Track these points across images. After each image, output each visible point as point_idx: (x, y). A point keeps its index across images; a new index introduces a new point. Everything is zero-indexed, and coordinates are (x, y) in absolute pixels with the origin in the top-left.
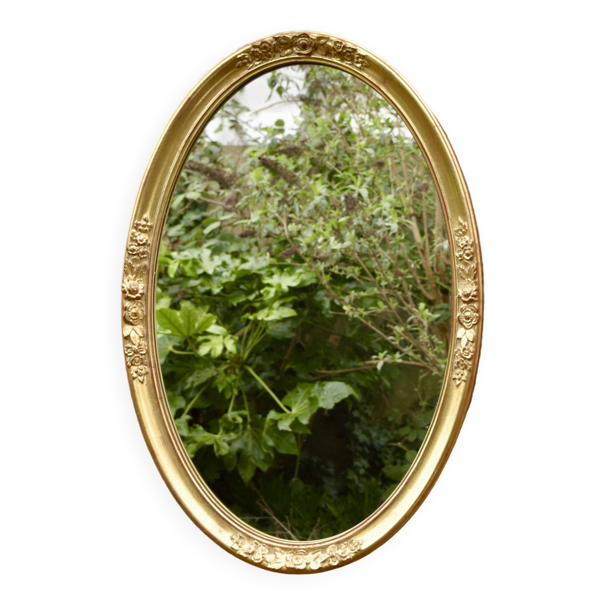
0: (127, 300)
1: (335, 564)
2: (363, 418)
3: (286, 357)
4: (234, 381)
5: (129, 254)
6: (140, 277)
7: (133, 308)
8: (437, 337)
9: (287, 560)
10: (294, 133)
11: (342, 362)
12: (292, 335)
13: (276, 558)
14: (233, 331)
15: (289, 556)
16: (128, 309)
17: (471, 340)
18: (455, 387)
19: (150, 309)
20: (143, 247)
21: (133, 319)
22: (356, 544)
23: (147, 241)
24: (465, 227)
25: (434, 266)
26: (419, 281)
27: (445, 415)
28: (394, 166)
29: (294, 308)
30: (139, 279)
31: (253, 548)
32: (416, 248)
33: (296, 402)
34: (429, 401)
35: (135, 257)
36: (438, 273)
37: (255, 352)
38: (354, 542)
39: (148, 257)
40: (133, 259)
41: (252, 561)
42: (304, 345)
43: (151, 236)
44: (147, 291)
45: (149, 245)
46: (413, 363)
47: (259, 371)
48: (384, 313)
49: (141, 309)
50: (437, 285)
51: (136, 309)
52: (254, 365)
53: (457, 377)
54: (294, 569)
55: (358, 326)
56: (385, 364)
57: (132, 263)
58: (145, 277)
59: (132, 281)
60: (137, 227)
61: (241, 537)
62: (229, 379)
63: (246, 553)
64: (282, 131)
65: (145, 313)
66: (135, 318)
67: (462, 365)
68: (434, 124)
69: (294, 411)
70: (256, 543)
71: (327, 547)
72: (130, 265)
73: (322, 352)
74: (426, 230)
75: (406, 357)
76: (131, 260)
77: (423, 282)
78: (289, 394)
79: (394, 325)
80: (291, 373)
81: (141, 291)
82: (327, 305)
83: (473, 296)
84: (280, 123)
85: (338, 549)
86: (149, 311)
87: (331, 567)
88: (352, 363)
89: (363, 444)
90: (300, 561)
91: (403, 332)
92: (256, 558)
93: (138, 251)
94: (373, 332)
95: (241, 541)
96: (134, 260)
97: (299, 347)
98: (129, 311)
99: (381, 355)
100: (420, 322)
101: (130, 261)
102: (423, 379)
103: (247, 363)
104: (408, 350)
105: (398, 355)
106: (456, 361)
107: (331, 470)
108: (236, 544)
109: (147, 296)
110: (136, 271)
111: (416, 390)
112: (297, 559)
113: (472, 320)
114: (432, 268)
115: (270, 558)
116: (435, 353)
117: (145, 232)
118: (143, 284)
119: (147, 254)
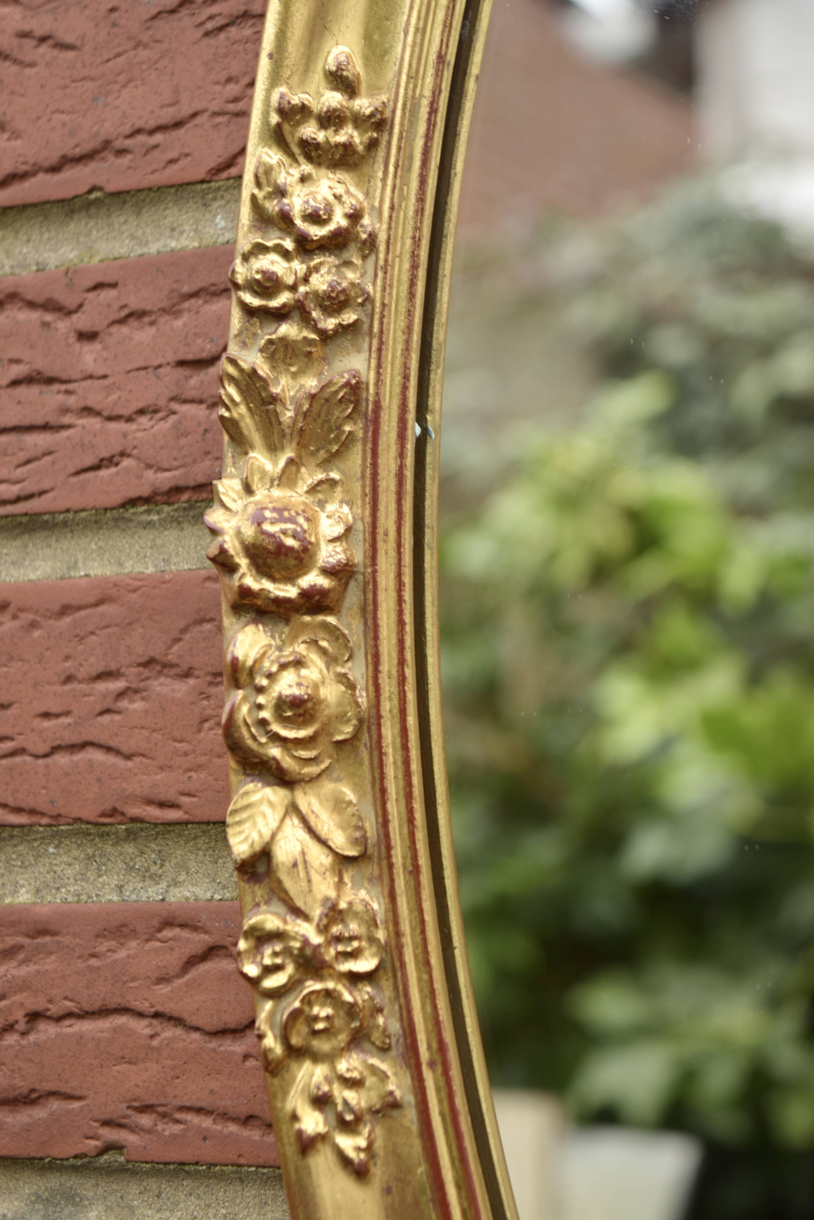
0: (243, 620)
5: (248, 310)
6: (322, 465)
7: (283, 667)
16: (252, 672)
19: (396, 675)
20: (331, 260)
21: (283, 741)
23: (355, 217)
30: (321, 476)
35: (283, 329)
39: (366, 327)
40: (270, 342)
43: (379, 184)
44: (372, 555)
45: (372, 245)
49: (341, 670)
51: (304, 672)
57: (264, 369)
58: (355, 458)
59: (275, 492)
60: (288, 127)
65: (363, 700)
66: (302, 734)
72: (250, 383)
76: (262, 349)
81: (328, 554)
86: (390, 689)
93: (302, 289)
96: (283, 353)
98: (260, 690)
101: (254, 359)
110: (295, 420)
117: (342, 158)
118: (346, 509)
119: (362, 305)
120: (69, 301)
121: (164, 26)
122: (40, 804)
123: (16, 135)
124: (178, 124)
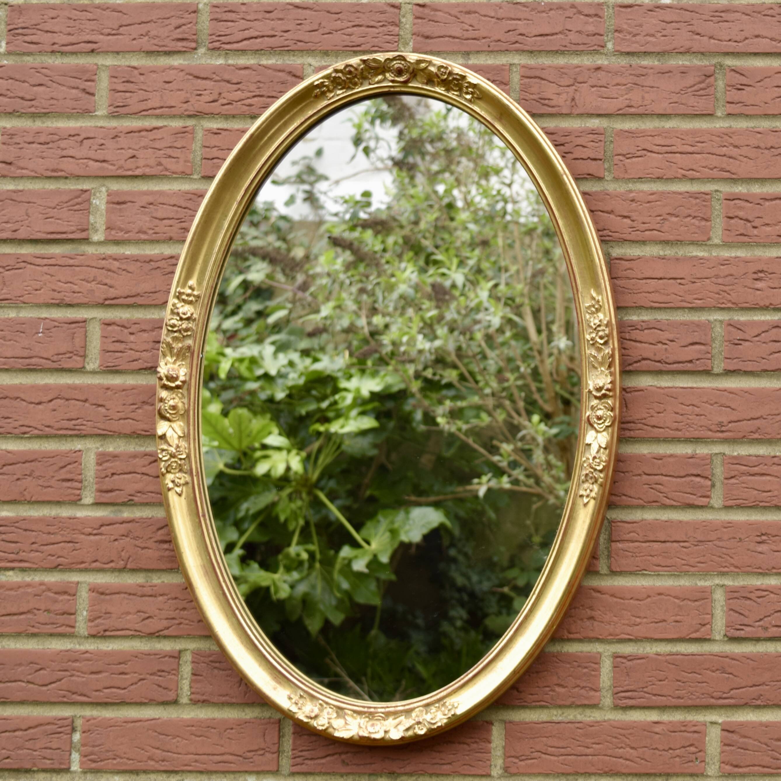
0: (163, 389)
1: (422, 732)
2: (461, 558)
3: (366, 481)
4: (300, 508)
5: (169, 330)
6: (182, 361)
7: (171, 399)
8: (555, 456)
9: (360, 727)
10: (383, 207)
11: (436, 488)
12: (374, 452)
13: (346, 723)
14: (301, 446)
15: (362, 721)
16: (165, 399)
17: (604, 446)
18: (581, 506)
19: (194, 401)
20: (187, 322)
21: (170, 413)
22: (450, 707)
23: (192, 314)
24: (598, 301)
25: (554, 371)
26: (534, 389)
27: (569, 542)
28: (506, 248)
29: (377, 418)
30: (181, 363)
31: (316, 711)
32: (531, 349)
33: (376, 535)
34: (543, 537)
35: (176, 334)
36: (559, 379)
37: (327, 474)
38: (447, 704)
39: (192, 335)
40: (173, 337)
41: (315, 728)
42: (390, 467)
43: (198, 308)
44: (190, 379)
45: (195, 319)
46: (524, 489)
47: (332, 496)
48: (489, 427)
49: (183, 401)
50: (557, 394)
51: (175, 400)
52: (327, 490)
53: (584, 493)
54: (368, 738)
55: (458, 444)
56: (489, 490)
57: (171, 342)
58: (188, 360)
59: (172, 365)
60: (179, 296)
61: (301, 696)
62: (293, 506)
63: (307, 717)
64: (369, 204)
65: (186, 406)
66: (173, 412)
67: (591, 478)
68: (562, 172)
69: (374, 545)
70: (321, 704)
71: (412, 710)
72: (168, 345)
73: (410, 474)
74: (544, 327)
75: (516, 482)
76: (171, 338)
77: (540, 390)
78: (369, 524)
79: (502, 442)
80: (372, 499)
81: (182, 378)
82: (419, 416)
83: (607, 390)
84: (367, 194)
85: (426, 713)
86: (192, 404)
87: (417, 736)
88: (450, 489)
89: (461, 590)
90: (377, 728)
91: (513, 451)
92: (320, 723)
93: (180, 327)
94: (475, 450)
95: (301, 702)
96: (175, 339)
97: (383, 469)
98: (166, 403)
99: (484, 479)
100: (534, 439)
101: (169, 340)
102: (537, 510)
103: (316, 485)
104: (518, 474)
105: (505, 479)
106: (584, 472)
107: (420, 622)
108: (294, 706)
109: (190, 384)
110: (176, 352)
111: (528, 522)
112: (373, 725)
113: (605, 421)
114: (551, 374)
115: (338, 723)
116: (553, 477)
117: (191, 303)
118: (186, 370)
119: (192, 331)
120: (128, 326)
121: (153, 271)
122: (116, 430)
123: (116, 289)
124: (155, 292)
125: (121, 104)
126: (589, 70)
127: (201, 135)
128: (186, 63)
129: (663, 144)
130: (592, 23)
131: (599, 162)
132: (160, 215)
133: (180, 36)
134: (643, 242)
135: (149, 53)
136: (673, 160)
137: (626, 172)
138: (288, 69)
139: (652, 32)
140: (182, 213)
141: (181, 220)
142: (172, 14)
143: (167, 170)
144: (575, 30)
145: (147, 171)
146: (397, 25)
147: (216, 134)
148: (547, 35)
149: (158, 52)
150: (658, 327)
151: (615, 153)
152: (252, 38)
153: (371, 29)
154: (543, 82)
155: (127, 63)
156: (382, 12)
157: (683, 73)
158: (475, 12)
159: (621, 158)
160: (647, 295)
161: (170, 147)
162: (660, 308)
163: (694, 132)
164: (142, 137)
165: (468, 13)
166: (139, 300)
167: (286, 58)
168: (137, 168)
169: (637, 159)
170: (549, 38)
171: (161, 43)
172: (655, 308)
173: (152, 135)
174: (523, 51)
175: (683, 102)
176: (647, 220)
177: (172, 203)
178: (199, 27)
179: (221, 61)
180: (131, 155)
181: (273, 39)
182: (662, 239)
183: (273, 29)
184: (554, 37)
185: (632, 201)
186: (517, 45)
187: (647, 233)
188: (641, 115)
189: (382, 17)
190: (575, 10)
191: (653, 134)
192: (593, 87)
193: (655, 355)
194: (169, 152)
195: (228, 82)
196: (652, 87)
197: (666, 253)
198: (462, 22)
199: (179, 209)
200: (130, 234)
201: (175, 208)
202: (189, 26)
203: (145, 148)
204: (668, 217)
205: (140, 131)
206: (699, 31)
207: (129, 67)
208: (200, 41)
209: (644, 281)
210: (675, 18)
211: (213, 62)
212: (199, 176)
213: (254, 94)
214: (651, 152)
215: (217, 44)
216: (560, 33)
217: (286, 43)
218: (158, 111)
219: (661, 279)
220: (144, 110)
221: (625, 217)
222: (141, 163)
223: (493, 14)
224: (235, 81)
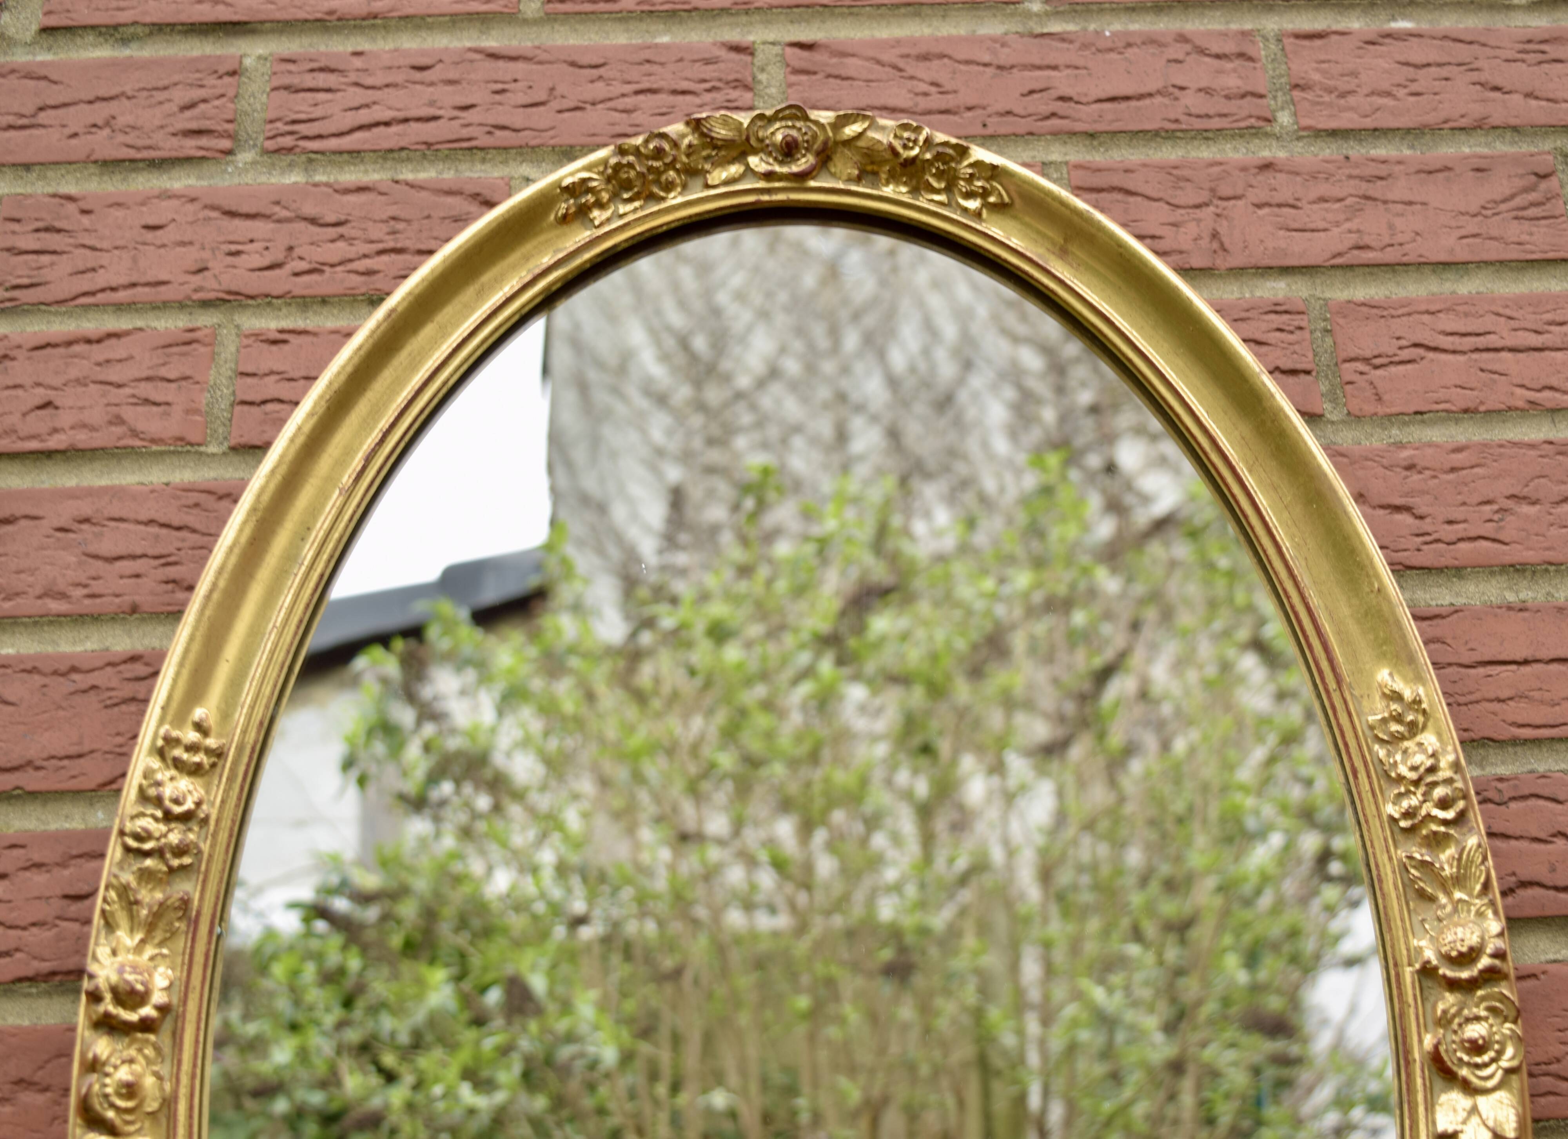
0: (100, 1032)
5: (128, 849)
6: (161, 944)
7: (123, 1062)
16: (104, 1064)
19: (190, 1071)
20: (181, 827)
21: (118, 1109)
23: (198, 804)
30: (157, 951)
35: (149, 862)
39: (196, 867)
40: (140, 869)
43: (216, 787)
44: (184, 1001)
45: (205, 821)
49: (156, 1068)
51: (134, 1066)
57: (134, 884)
58: (180, 943)
59: (131, 957)
60: (167, 749)
65: (168, 1087)
66: (130, 1104)
72: (124, 891)
76: (133, 873)
81: (158, 997)
86: (185, 1080)
93: (163, 840)
96: (145, 875)
98: (107, 1075)
101: (128, 878)
109: (180, 1019)
110: (147, 916)
117: (195, 771)
118: (170, 972)
119: (196, 854)
121: (78, 699)
124: (79, 756)
125: (25, 281)
126: (1244, 169)
127: (233, 349)
128: (205, 183)
129: (1463, 330)
130: (1234, 70)
131: (1303, 377)
132: (106, 547)
133: (194, 125)
134: (1458, 571)
135: (110, 165)
136: (1496, 367)
137: (1379, 399)
138: (470, 189)
139: (1385, 86)
140: (169, 542)
141: (165, 560)
142: (176, 78)
143: (135, 433)
144: (1194, 86)
145: (82, 438)
146: (748, 88)
147: (275, 342)
148: (1127, 98)
149: (132, 161)
150: (1546, 792)
151: (1343, 355)
152: (377, 124)
153: (680, 98)
154: (1131, 199)
155: (50, 190)
156: (708, 62)
157: (1478, 170)
158: (942, 56)
159: (1360, 366)
160: (1496, 706)
161: (148, 379)
162: (1536, 742)
163: (1535, 302)
164: (75, 356)
165: (925, 57)
166: (30, 780)
167: (463, 167)
168: (55, 430)
169: (1401, 368)
170: (1133, 103)
171: (140, 143)
172: (1525, 742)
173: (99, 352)
174: (1073, 134)
175: (1495, 233)
176: (1458, 513)
177: (143, 517)
178: (243, 105)
179: (295, 177)
180: (39, 401)
181: (432, 125)
182: (1507, 560)
183: (432, 104)
184: (1147, 102)
185: (1410, 467)
186: (1055, 122)
187: (1462, 545)
188: (1391, 267)
189: (709, 72)
190: (1188, 47)
191: (1433, 308)
192: (1259, 206)
193: (1553, 870)
194: (146, 390)
195: (313, 221)
196: (1410, 203)
197: (1522, 596)
198: (912, 78)
199: (164, 531)
200: (19, 600)
201: (154, 530)
202: (217, 103)
203: (81, 382)
204: (1510, 504)
205: (69, 343)
206: (1498, 81)
207: (54, 196)
208: (243, 135)
209: (1481, 671)
210: (1432, 57)
211: (273, 180)
212: (225, 447)
213: (380, 246)
214: (1435, 349)
215: (288, 141)
216: (1159, 92)
217: (465, 133)
218: (122, 296)
219: (1526, 662)
220: (85, 294)
221: (1398, 509)
222: (65, 419)
223: (987, 58)
224: (331, 218)
